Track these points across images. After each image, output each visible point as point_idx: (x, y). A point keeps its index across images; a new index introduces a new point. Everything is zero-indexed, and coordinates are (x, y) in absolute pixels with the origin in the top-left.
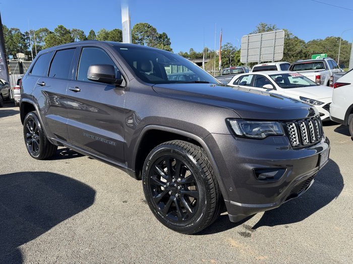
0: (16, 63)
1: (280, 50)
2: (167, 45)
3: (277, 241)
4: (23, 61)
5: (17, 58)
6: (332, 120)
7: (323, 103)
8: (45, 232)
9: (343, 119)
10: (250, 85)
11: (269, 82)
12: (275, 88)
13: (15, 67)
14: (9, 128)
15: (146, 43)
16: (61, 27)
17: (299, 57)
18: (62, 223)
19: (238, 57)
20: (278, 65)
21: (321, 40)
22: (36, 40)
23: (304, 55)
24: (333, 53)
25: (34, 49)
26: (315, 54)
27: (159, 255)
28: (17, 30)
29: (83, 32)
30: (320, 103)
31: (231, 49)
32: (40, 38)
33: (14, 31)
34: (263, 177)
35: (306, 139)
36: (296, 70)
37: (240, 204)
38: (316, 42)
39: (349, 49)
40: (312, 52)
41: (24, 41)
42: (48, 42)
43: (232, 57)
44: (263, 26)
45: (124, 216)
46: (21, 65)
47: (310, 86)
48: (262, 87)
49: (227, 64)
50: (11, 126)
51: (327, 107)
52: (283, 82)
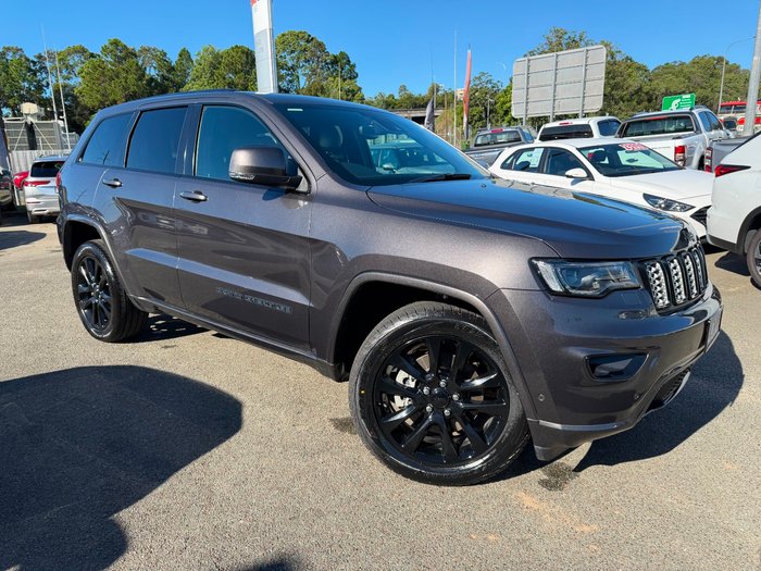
0: (19, 126)
1: (597, 88)
2: (350, 78)
3: (614, 496)
4: (35, 121)
5: (21, 115)
6: (710, 242)
7: (693, 207)
8: (151, 491)
9: (735, 242)
10: (538, 170)
11: (578, 164)
12: (590, 177)
13: (17, 133)
14: (28, 273)
15: (304, 75)
16: (116, 43)
17: (634, 103)
18: (182, 471)
19: (504, 103)
20: (593, 123)
21: (682, 64)
22: (61, 72)
23: (646, 98)
24: (707, 92)
25: (57, 92)
26: (671, 94)
27: (386, 529)
28: (18, 50)
29: (165, 54)
30: (685, 208)
31: (490, 86)
32: (70, 68)
33: (11, 54)
34: (603, 371)
35: (680, 294)
36: (632, 135)
37: (558, 426)
38: (673, 67)
39: (742, 82)
40: (663, 90)
41: (35, 74)
42: (88, 77)
43: (491, 104)
44: (560, 35)
45: (306, 454)
46: (30, 129)
47: (665, 170)
48: (563, 175)
49: (480, 119)
50: (30, 269)
51: (701, 216)
52: (606, 161)
